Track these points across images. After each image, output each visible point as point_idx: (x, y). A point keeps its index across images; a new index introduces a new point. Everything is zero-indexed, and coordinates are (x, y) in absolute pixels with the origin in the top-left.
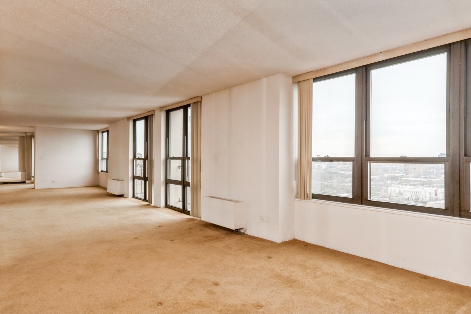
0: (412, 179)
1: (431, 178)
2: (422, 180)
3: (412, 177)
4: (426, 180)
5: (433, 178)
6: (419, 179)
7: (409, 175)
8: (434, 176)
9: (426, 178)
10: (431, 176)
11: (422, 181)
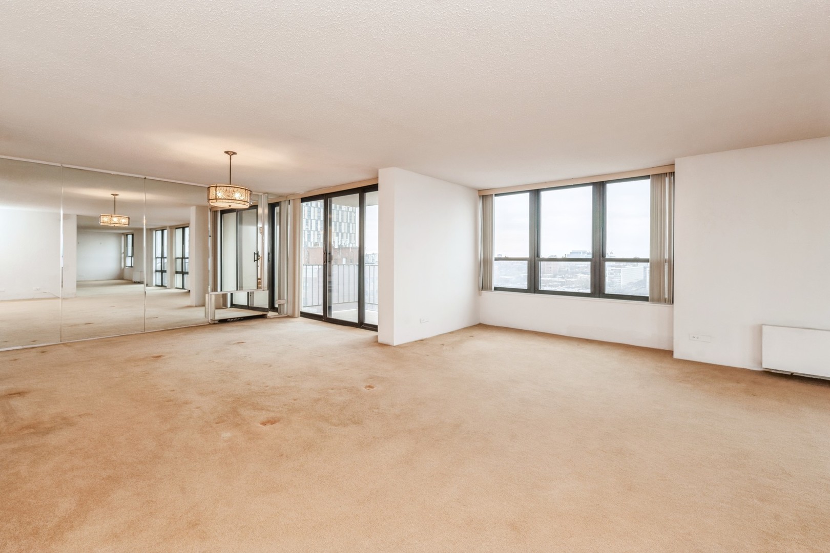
0: (548, 279)
1: (568, 278)
2: (560, 280)
3: (549, 277)
4: (564, 280)
5: (570, 278)
6: (556, 279)
7: (545, 275)
8: (570, 276)
9: (563, 278)
10: (567, 275)
11: (561, 282)
